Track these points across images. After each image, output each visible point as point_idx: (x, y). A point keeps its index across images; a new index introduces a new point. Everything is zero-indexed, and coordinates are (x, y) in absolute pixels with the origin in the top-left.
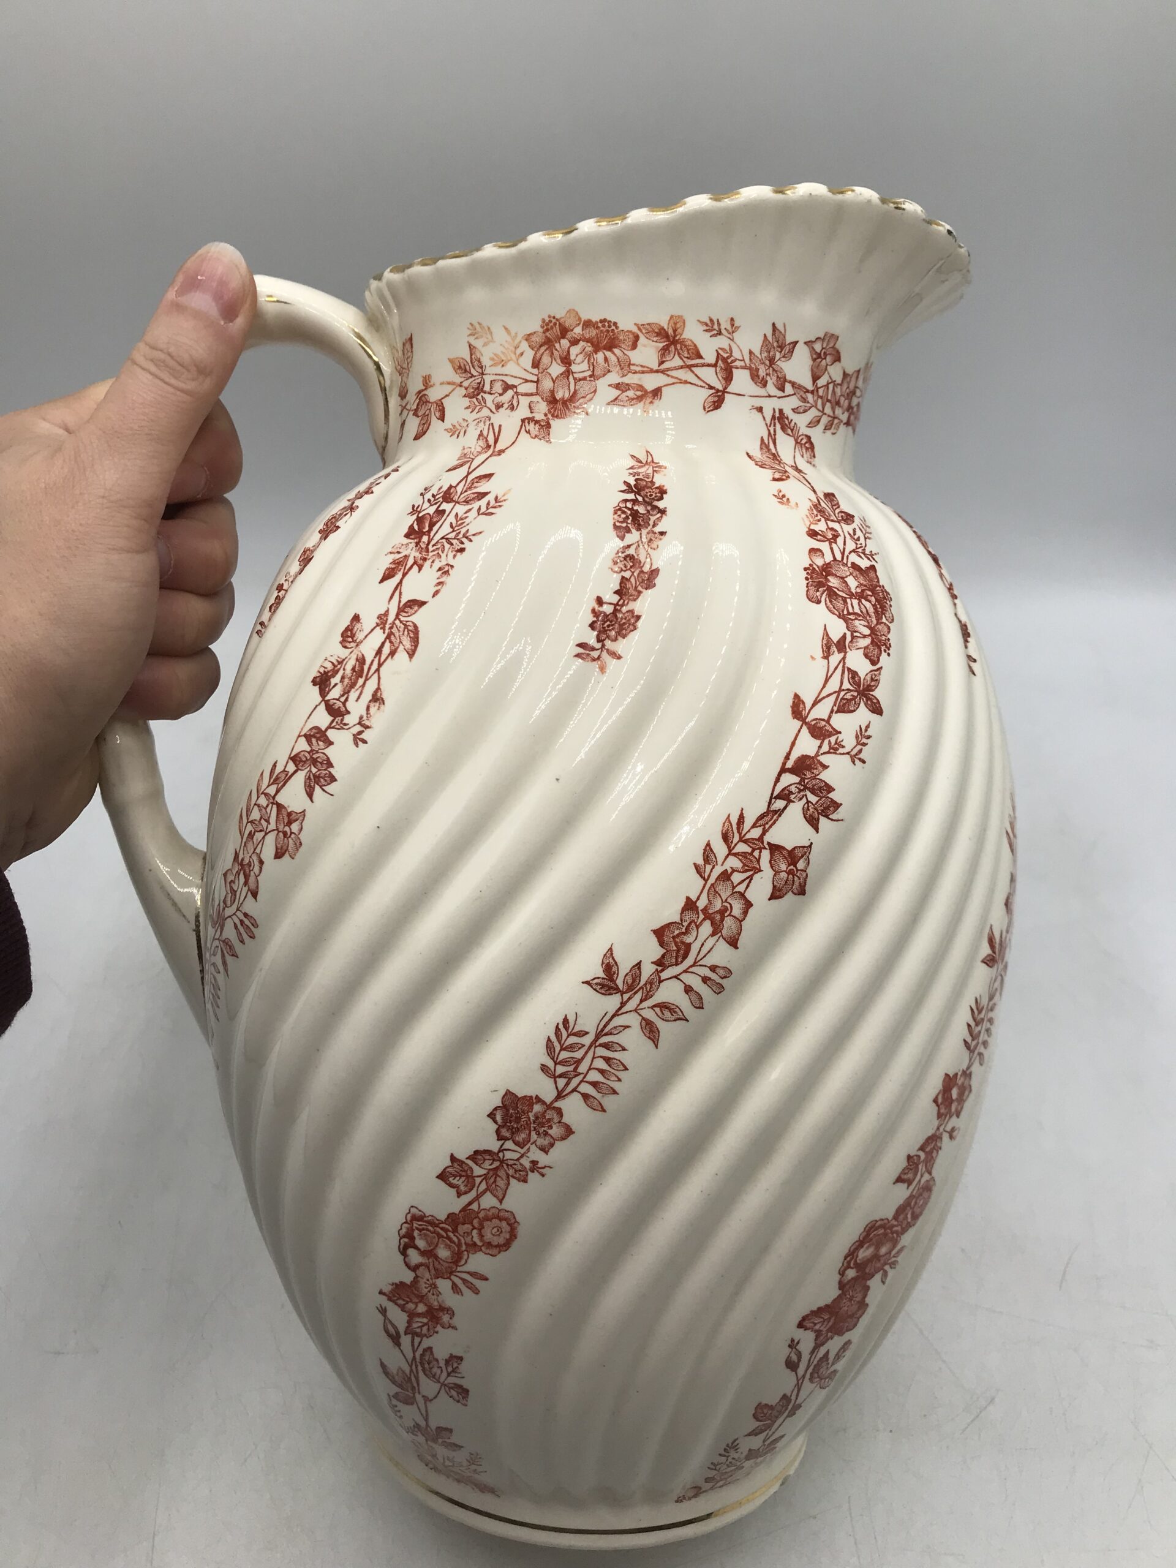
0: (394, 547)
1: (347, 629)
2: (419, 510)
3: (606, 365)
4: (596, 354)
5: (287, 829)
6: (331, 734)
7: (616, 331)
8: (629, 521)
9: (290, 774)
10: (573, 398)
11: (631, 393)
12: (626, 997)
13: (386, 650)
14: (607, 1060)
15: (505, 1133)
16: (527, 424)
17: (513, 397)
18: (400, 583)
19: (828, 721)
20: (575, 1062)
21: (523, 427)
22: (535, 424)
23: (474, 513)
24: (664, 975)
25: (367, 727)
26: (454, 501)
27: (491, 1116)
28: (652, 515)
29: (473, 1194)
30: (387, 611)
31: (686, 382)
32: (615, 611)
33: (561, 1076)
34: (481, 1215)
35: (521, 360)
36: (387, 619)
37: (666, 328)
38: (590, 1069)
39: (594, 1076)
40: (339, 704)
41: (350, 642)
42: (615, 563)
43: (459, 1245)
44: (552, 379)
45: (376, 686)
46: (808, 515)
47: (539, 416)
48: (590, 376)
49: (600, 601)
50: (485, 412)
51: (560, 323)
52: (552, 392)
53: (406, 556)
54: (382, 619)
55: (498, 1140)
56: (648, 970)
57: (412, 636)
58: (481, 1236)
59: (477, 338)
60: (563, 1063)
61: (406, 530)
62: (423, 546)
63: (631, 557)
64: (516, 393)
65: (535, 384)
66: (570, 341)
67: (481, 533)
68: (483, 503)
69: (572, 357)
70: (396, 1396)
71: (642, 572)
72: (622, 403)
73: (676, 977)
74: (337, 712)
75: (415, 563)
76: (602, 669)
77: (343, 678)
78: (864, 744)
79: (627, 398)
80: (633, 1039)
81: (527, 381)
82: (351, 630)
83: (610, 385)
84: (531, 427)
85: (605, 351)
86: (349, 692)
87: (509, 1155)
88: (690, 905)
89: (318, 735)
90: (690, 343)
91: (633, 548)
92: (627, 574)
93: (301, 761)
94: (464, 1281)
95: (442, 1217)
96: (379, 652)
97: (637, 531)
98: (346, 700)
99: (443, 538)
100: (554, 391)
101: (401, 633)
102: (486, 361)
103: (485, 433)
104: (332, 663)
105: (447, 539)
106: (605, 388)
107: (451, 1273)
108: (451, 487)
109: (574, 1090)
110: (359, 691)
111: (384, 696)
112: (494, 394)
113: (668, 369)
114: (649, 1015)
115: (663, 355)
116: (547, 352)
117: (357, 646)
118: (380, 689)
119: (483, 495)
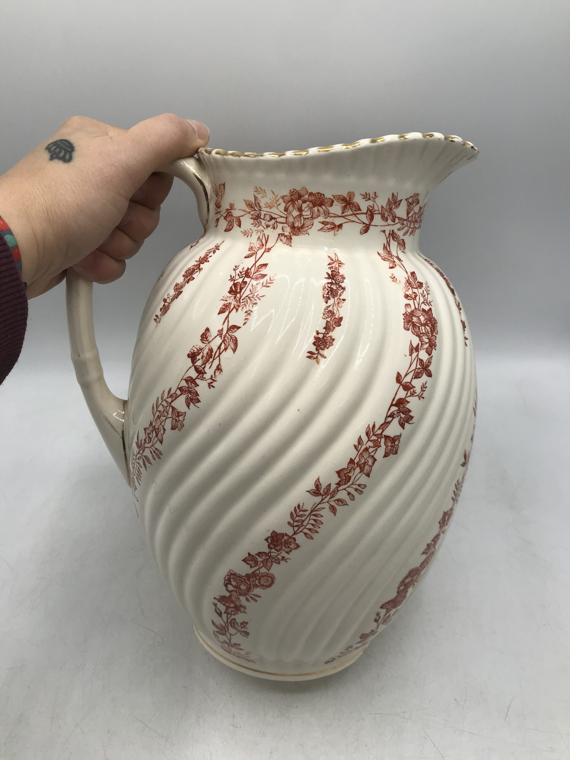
0: (224, 297)
1: (203, 334)
2: (234, 279)
3: (318, 213)
4: (314, 208)
5: (177, 418)
6: (197, 381)
7: (324, 198)
8: (330, 294)
9: (178, 395)
10: (303, 227)
11: (329, 226)
12: (324, 497)
13: (223, 347)
14: (315, 520)
15: (271, 546)
16: (281, 237)
17: (274, 223)
18: (228, 316)
19: (410, 383)
20: (302, 521)
21: (279, 237)
22: (285, 237)
23: (260, 286)
24: (339, 489)
25: (215, 381)
26: (251, 277)
27: (266, 540)
28: (339, 290)
29: (257, 567)
30: (222, 329)
31: (353, 221)
32: (324, 336)
33: (296, 526)
34: (260, 575)
35: (279, 207)
36: (222, 333)
37: (346, 197)
38: (308, 524)
39: (310, 526)
40: (201, 369)
41: (205, 341)
42: (324, 314)
43: (250, 585)
44: (293, 217)
45: (218, 363)
46: (405, 286)
47: (287, 234)
48: (311, 218)
49: (318, 333)
50: (261, 228)
51: (298, 193)
52: (293, 223)
53: (230, 303)
54: (220, 332)
55: (269, 548)
56: (333, 487)
57: (234, 342)
58: (259, 582)
59: (258, 193)
60: (297, 521)
61: (229, 289)
62: (238, 299)
63: (330, 311)
64: (276, 221)
65: (285, 219)
66: (302, 201)
67: (264, 296)
68: (264, 280)
69: (303, 208)
70: (217, 632)
71: (335, 318)
72: (324, 231)
73: (345, 489)
74: (200, 372)
75: (234, 307)
76: (318, 362)
77: (202, 357)
78: (424, 391)
79: (327, 228)
80: (326, 512)
81: (281, 217)
82: (206, 335)
83: (319, 222)
84: (283, 238)
85: (318, 207)
86: (205, 364)
87: (272, 554)
88: (352, 461)
89: (191, 381)
90: (356, 204)
91: (331, 307)
92: (329, 319)
93: (183, 390)
94: (251, 597)
95: (244, 574)
96: (219, 348)
97: (333, 298)
98: (205, 367)
99: (247, 296)
100: (294, 223)
101: (229, 340)
102: (262, 204)
103: (261, 237)
104: (197, 349)
105: (249, 297)
106: (317, 224)
107: (246, 594)
108: (248, 269)
109: (301, 531)
110: (211, 364)
111: (222, 368)
112: (266, 220)
113: (346, 216)
114: (333, 503)
115: (344, 209)
116: (292, 205)
117: (209, 343)
118: (220, 365)
119: (264, 276)
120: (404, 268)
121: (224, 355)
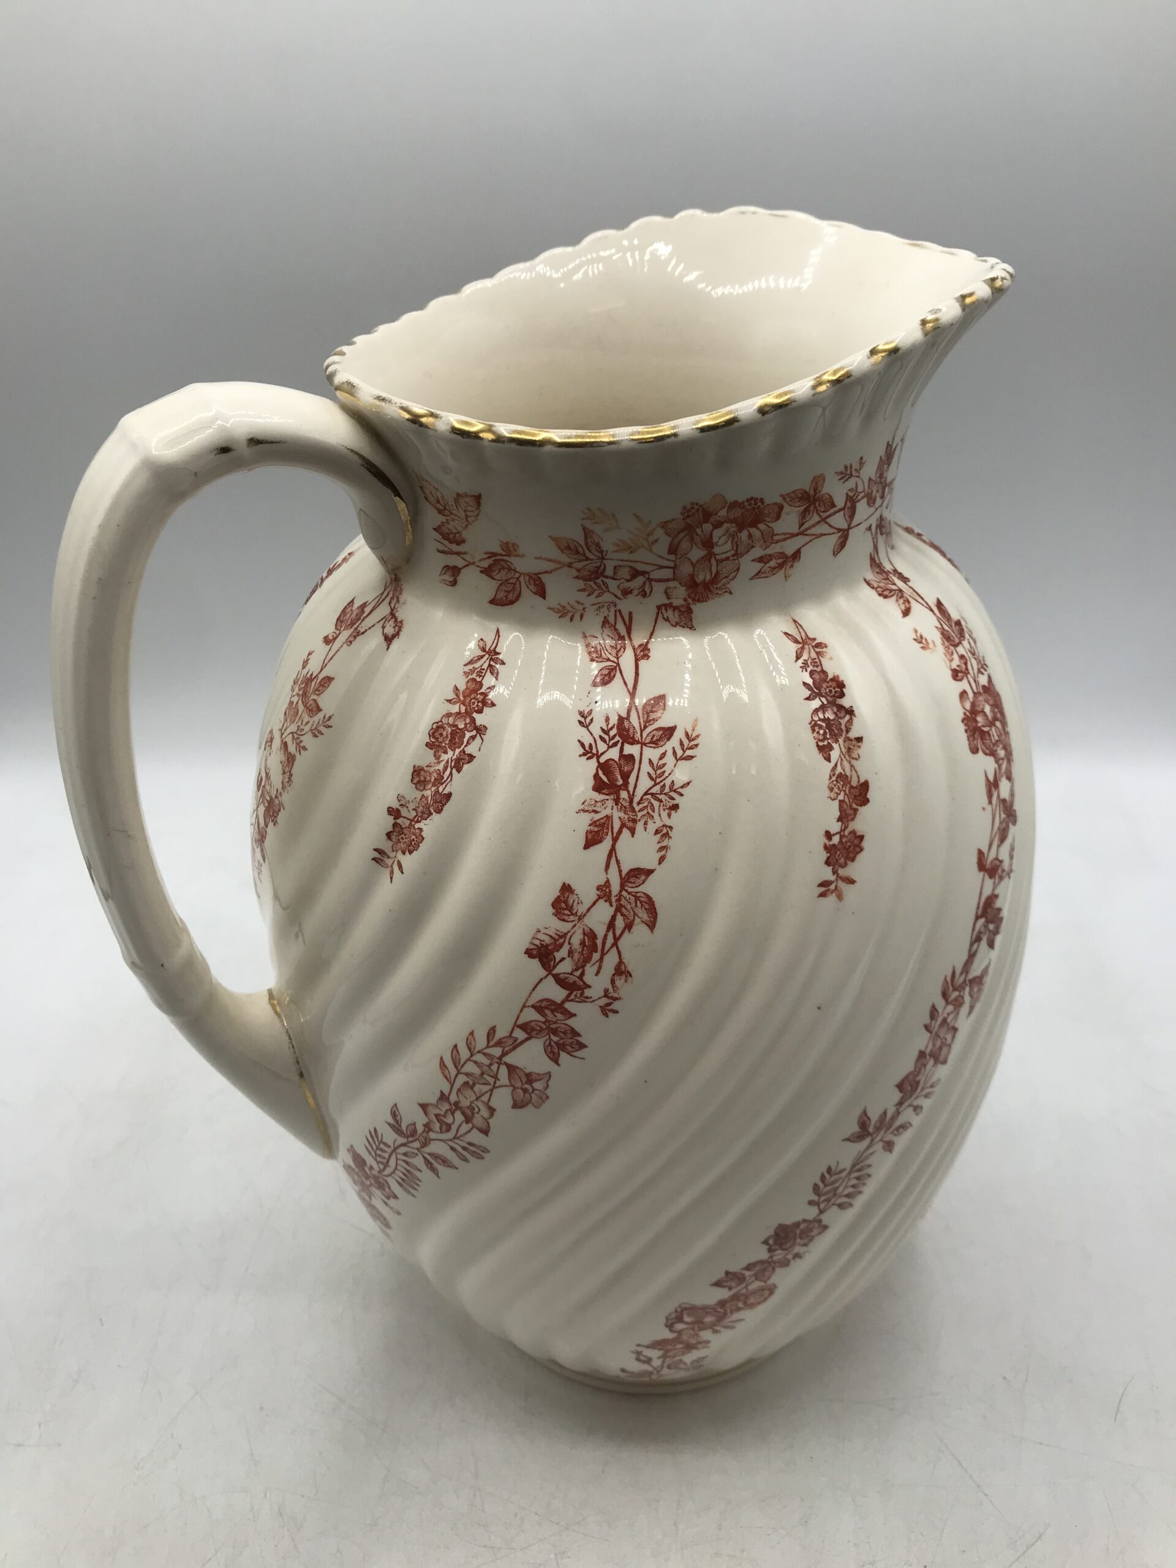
0: (586, 803)
1: (558, 901)
2: (594, 751)
3: (750, 541)
4: (740, 532)
5: (527, 1086)
6: (569, 1006)
7: (762, 506)
8: (828, 736)
9: (519, 1041)
10: (715, 580)
11: (772, 563)
12: (874, 1136)
13: (620, 923)
14: (858, 1178)
15: (775, 1247)
16: (664, 611)
17: (644, 583)
18: (613, 850)
19: (996, 858)
20: (835, 1189)
21: (660, 614)
22: (674, 610)
23: (669, 759)
24: (901, 1109)
25: (616, 999)
26: (638, 742)
27: (764, 1241)
28: (841, 718)
29: (743, 1285)
30: (608, 881)
31: (822, 535)
32: (841, 837)
33: (823, 1201)
34: (748, 1293)
35: (655, 548)
36: (610, 891)
37: (808, 490)
38: (845, 1188)
39: (848, 1191)
40: (572, 979)
41: (568, 915)
42: (831, 790)
43: (725, 1312)
44: (692, 563)
45: (618, 960)
46: (945, 652)
47: (678, 602)
48: (733, 556)
49: (828, 835)
50: (607, 597)
51: (703, 509)
52: (692, 577)
53: (607, 816)
54: (604, 891)
55: (768, 1253)
56: (891, 1112)
57: (647, 907)
58: (745, 1303)
59: (596, 523)
60: (826, 1193)
61: (592, 782)
62: (627, 804)
63: (840, 776)
64: (650, 580)
65: (672, 570)
66: (713, 525)
67: (688, 783)
68: (674, 742)
69: (715, 540)
71: (851, 787)
72: (764, 575)
73: (909, 1105)
74: (575, 987)
75: (623, 825)
76: (840, 897)
77: (571, 953)
78: (1013, 857)
79: (769, 569)
80: (877, 1157)
81: (661, 567)
82: (566, 902)
83: (752, 561)
84: (670, 613)
85: (749, 529)
86: (583, 967)
87: (776, 1257)
88: (921, 1055)
89: (553, 1007)
90: (827, 496)
91: (839, 765)
92: (841, 797)
93: (533, 1029)
94: (724, 1326)
95: (712, 1303)
96: (611, 925)
97: (836, 743)
98: (583, 974)
99: (646, 793)
100: (693, 574)
101: (634, 905)
102: (607, 546)
103: (611, 619)
104: (550, 936)
105: (652, 794)
106: (748, 566)
108: (621, 719)
109: (833, 1204)
110: (598, 964)
111: (630, 968)
112: (619, 580)
113: (807, 529)
114: (890, 1137)
115: (804, 517)
116: (687, 537)
117: (580, 919)
118: (624, 963)
119: (669, 732)
120: (922, 599)
121: (625, 942)
